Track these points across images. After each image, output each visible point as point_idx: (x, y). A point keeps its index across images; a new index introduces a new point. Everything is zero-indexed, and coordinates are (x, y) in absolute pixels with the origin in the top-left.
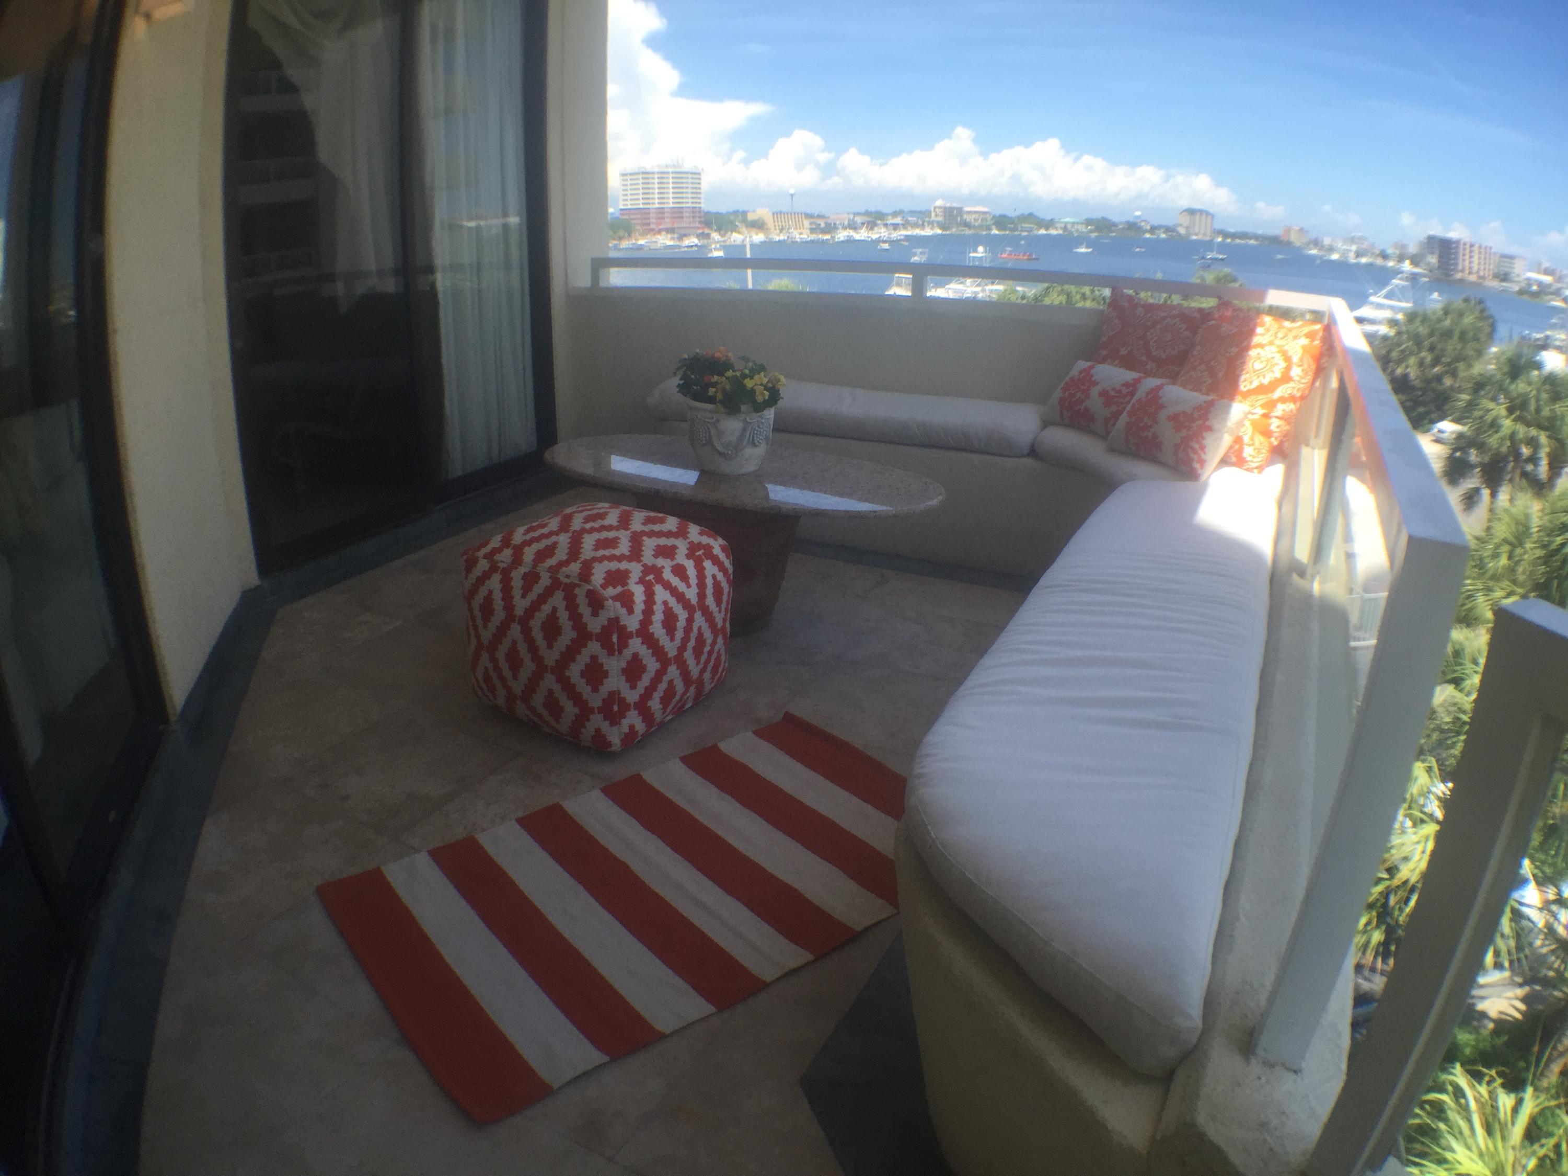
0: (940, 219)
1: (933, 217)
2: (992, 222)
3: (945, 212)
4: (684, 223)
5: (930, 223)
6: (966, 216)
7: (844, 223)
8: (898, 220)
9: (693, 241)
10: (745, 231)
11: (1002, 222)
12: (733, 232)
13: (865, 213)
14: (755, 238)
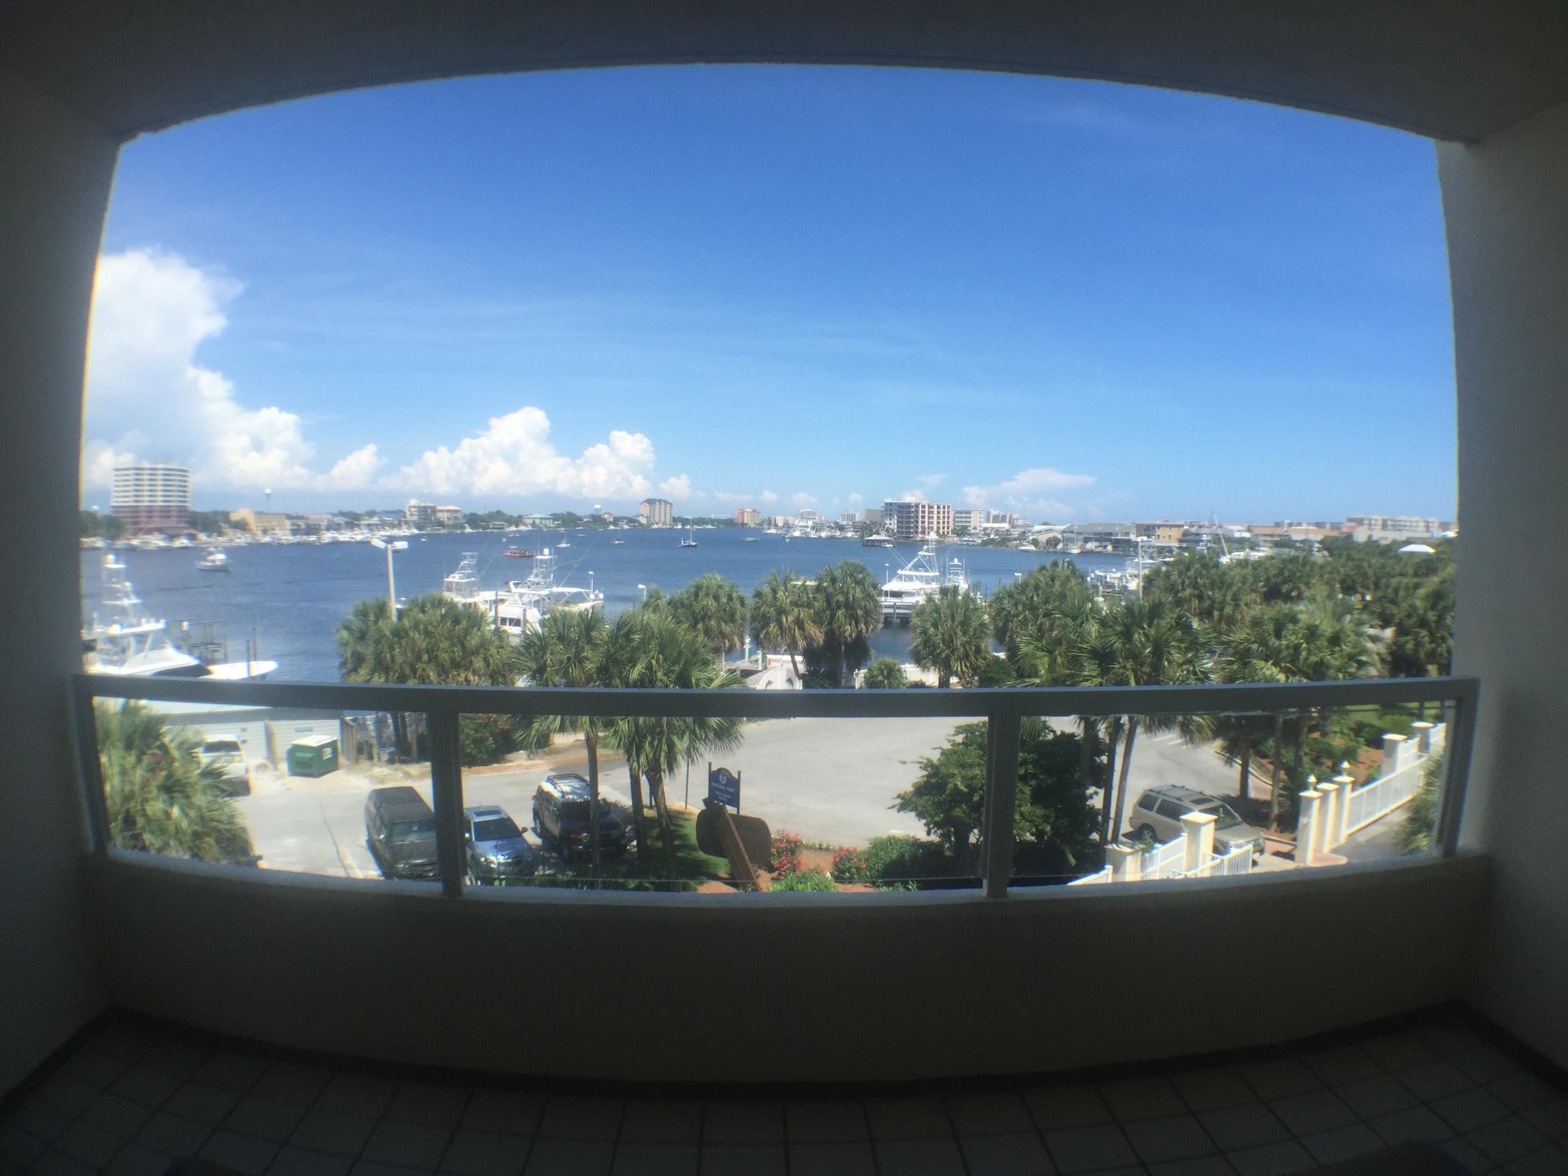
0: (415, 518)
1: (409, 518)
2: (465, 520)
3: (419, 511)
4: (172, 523)
5: (406, 523)
6: (439, 515)
7: (324, 524)
8: (375, 520)
9: (183, 542)
10: (230, 532)
11: (473, 520)
12: (221, 534)
13: (342, 514)
14: (241, 539)
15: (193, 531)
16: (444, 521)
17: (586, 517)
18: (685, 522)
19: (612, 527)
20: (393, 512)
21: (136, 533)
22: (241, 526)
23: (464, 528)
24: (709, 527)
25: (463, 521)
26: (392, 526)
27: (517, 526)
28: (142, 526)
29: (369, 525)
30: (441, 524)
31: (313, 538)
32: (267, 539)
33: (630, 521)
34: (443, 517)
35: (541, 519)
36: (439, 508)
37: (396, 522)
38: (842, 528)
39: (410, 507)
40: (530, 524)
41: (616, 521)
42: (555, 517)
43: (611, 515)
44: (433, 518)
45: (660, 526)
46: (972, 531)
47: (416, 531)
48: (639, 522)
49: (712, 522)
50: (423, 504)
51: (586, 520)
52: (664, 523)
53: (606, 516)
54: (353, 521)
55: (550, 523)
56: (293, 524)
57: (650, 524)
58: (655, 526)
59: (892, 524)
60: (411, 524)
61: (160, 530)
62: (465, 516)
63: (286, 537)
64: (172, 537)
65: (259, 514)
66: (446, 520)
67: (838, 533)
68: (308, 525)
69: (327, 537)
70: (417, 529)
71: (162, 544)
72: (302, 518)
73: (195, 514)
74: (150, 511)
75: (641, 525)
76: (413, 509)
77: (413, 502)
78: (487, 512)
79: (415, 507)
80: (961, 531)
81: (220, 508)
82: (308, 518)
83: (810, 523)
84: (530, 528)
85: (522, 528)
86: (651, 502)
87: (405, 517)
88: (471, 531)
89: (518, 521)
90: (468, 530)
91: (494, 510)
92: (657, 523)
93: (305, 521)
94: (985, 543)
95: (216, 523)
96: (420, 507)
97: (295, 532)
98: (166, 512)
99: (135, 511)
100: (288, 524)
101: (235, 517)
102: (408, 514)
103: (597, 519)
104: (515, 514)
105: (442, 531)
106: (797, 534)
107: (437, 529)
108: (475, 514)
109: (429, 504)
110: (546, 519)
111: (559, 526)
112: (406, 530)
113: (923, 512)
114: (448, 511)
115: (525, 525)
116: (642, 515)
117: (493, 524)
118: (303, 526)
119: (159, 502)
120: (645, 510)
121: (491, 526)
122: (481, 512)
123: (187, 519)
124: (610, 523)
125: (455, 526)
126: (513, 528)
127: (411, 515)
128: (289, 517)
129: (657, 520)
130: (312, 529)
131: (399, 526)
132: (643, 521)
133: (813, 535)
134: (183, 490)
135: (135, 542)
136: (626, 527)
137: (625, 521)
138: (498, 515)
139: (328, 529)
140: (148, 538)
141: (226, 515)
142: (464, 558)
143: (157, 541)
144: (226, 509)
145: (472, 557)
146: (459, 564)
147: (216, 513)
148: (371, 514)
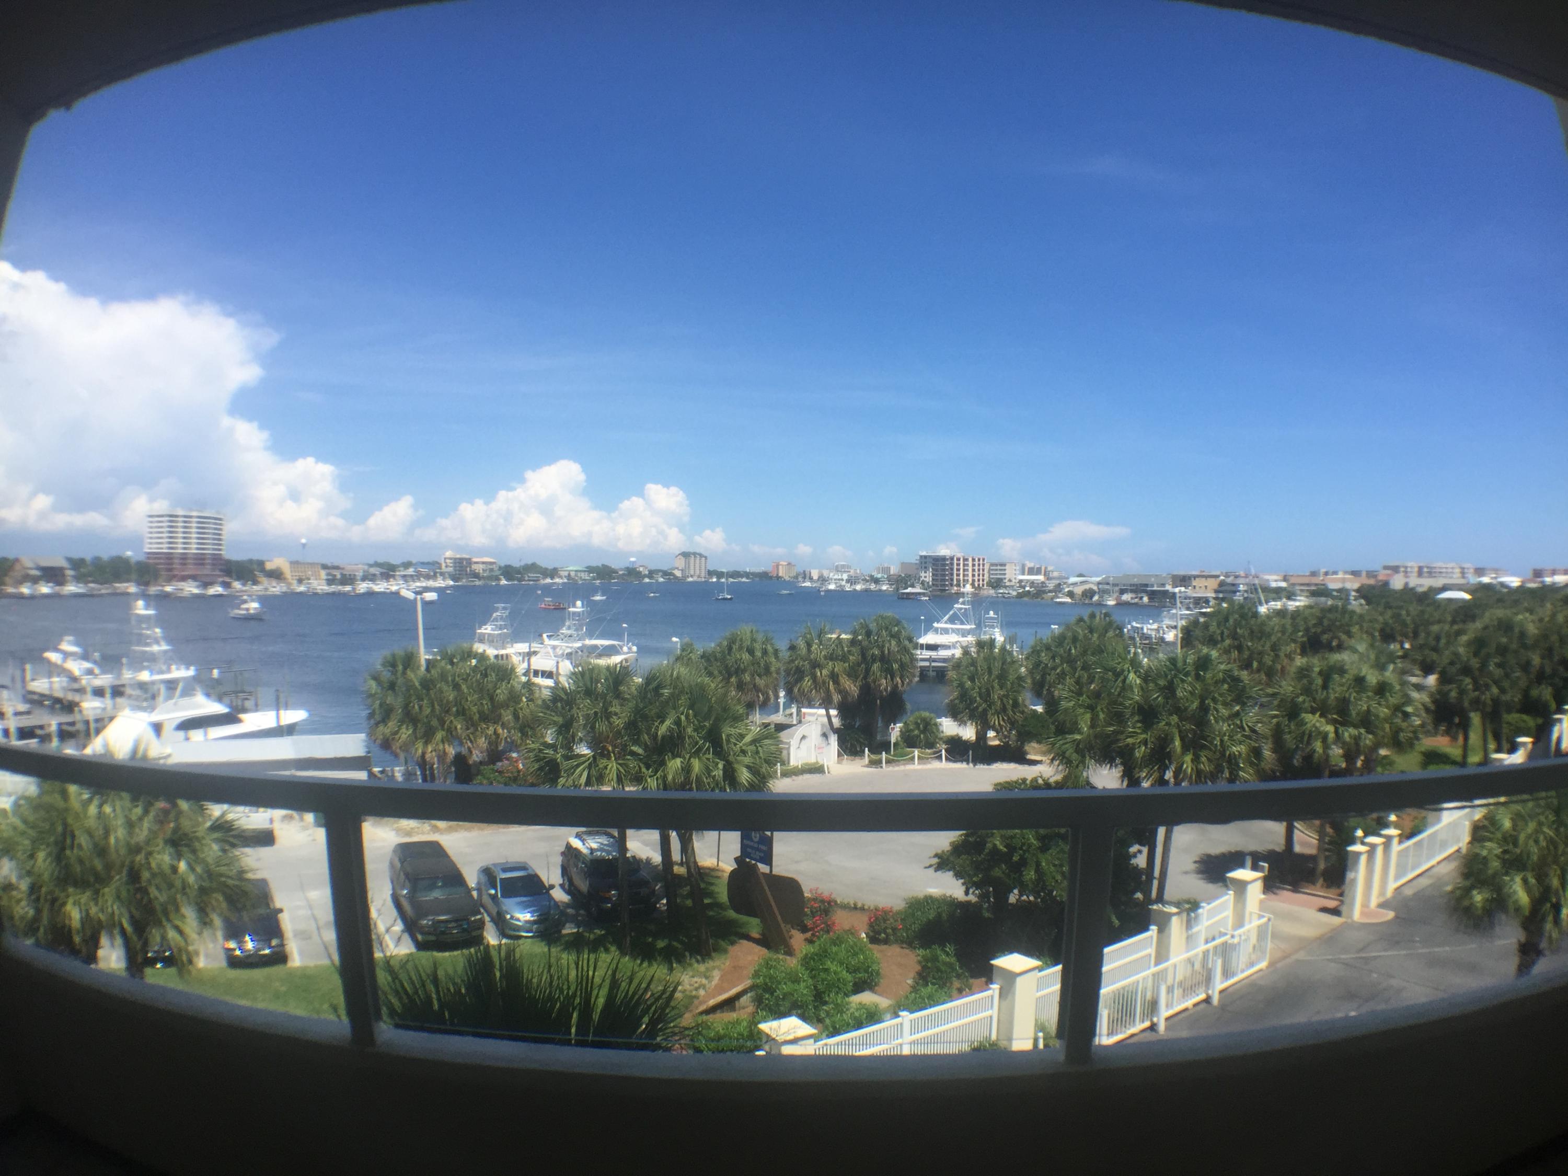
0: (450, 569)
1: (444, 569)
2: (500, 572)
3: (455, 563)
4: (207, 570)
5: (442, 574)
6: (474, 567)
7: (360, 574)
8: (411, 571)
9: (217, 590)
10: (265, 581)
11: (508, 572)
12: (255, 582)
13: (377, 564)
14: (276, 588)
15: (227, 579)
16: (479, 573)
17: (621, 570)
18: (720, 575)
19: (647, 580)
20: (428, 563)
21: (170, 580)
22: (276, 575)
23: (499, 580)
24: (744, 580)
25: (498, 573)
26: (428, 577)
27: (552, 578)
28: (176, 573)
29: (404, 576)
30: (476, 575)
31: (348, 588)
32: (302, 589)
33: (665, 573)
34: (479, 568)
35: (576, 571)
36: (475, 560)
37: (432, 574)
38: (877, 581)
39: (445, 559)
40: (565, 577)
41: (651, 574)
42: (590, 570)
43: (646, 568)
44: (468, 569)
45: (695, 579)
46: (1008, 584)
47: (451, 583)
48: (673, 575)
49: (747, 575)
50: (458, 556)
51: (621, 573)
52: (699, 577)
53: (641, 569)
54: (388, 571)
55: (585, 576)
56: (328, 574)
57: (685, 577)
58: (690, 579)
59: (927, 576)
60: (447, 575)
61: (194, 578)
62: (500, 568)
63: (320, 585)
64: (206, 585)
65: (294, 564)
66: (481, 572)
67: (873, 586)
68: (343, 575)
69: (362, 587)
70: (452, 580)
71: (196, 591)
72: (337, 568)
73: (229, 562)
74: (184, 557)
75: (676, 577)
76: (448, 561)
77: (449, 554)
78: (522, 563)
79: (450, 559)
80: (996, 584)
81: (256, 556)
82: (343, 569)
83: (845, 576)
84: (566, 580)
85: (557, 580)
86: (686, 555)
87: (440, 568)
88: (506, 583)
89: (553, 573)
90: (504, 582)
91: (530, 562)
92: (692, 576)
93: (342, 571)
94: (1020, 596)
95: (251, 572)
96: (455, 559)
97: (330, 582)
98: (200, 560)
99: (169, 557)
100: (323, 574)
101: (269, 566)
102: (444, 565)
103: (632, 572)
104: (550, 567)
105: (478, 583)
106: (832, 587)
107: (473, 581)
108: (509, 566)
109: (465, 556)
110: (581, 571)
111: (594, 579)
112: (442, 582)
113: (958, 565)
114: (483, 563)
115: (561, 577)
116: (677, 568)
117: (529, 577)
118: (339, 576)
119: (193, 549)
120: (680, 563)
121: (526, 578)
122: (516, 564)
123: (223, 567)
124: (645, 576)
125: (490, 578)
126: (548, 580)
127: (447, 566)
128: (325, 567)
129: (692, 573)
130: (348, 579)
131: (434, 577)
132: (678, 574)
133: (848, 588)
134: (218, 537)
135: (168, 589)
136: (661, 580)
137: (660, 574)
138: (533, 567)
139: (364, 579)
140: (182, 585)
141: (261, 564)
142: (496, 610)
143: (191, 588)
144: (260, 558)
145: (504, 608)
146: (491, 616)
147: (251, 561)
148: (407, 565)
